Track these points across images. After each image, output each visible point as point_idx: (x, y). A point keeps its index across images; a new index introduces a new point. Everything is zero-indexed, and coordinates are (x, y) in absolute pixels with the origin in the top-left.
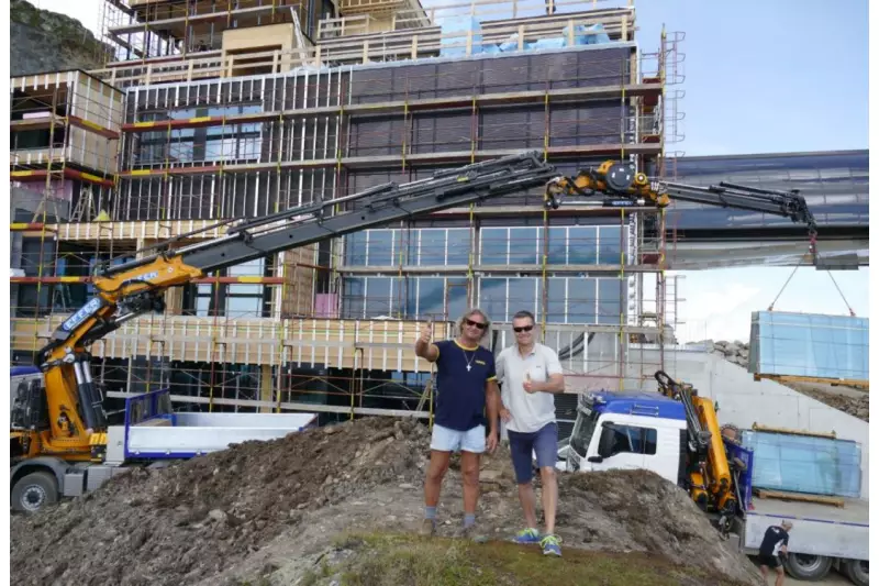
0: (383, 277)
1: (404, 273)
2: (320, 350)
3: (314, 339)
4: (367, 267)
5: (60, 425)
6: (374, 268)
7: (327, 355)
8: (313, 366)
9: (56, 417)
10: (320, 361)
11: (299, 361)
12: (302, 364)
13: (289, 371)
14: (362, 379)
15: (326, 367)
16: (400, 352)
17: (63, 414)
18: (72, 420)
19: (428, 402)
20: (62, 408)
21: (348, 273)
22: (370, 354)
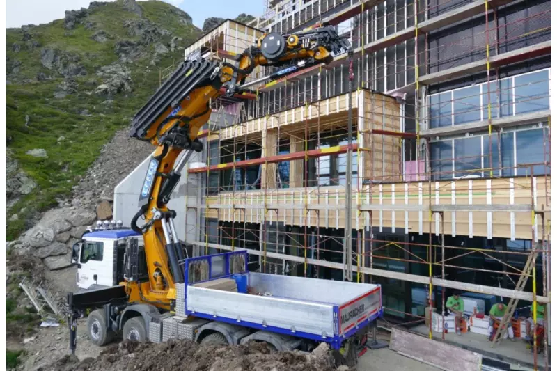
0: (472, 136)
1: (496, 128)
2: (400, 214)
3: (393, 202)
4: (453, 127)
5: (155, 278)
6: (460, 127)
7: (407, 220)
8: (393, 231)
9: (153, 272)
10: (401, 226)
11: (381, 226)
12: (383, 228)
13: (372, 236)
14: (443, 246)
15: (407, 232)
16: (489, 215)
17: (158, 270)
18: (164, 275)
19: (530, 280)
20: (156, 264)
21: (434, 136)
22: (452, 218)
